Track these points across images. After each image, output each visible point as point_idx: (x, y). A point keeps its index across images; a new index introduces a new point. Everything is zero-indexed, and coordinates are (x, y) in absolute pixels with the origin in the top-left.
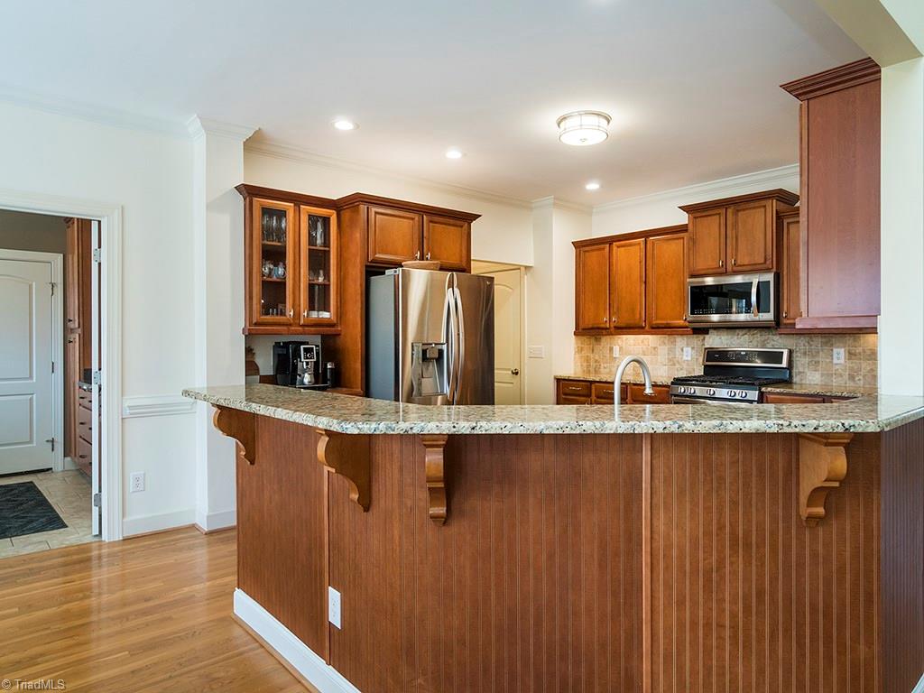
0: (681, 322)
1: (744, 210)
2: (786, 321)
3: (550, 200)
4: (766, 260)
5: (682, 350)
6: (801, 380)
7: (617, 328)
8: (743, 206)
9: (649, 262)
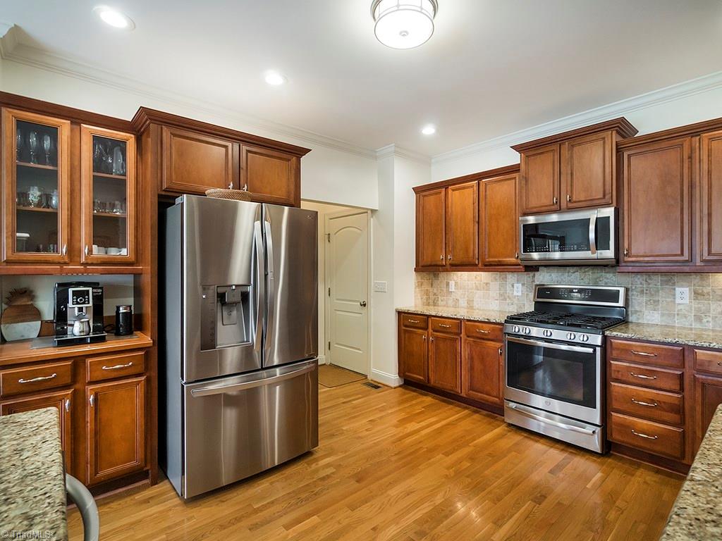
0: (513, 260)
1: (580, 144)
2: (627, 259)
3: (391, 148)
4: (604, 196)
5: (513, 286)
6: (638, 319)
7: (452, 265)
8: (578, 140)
9: (482, 203)
